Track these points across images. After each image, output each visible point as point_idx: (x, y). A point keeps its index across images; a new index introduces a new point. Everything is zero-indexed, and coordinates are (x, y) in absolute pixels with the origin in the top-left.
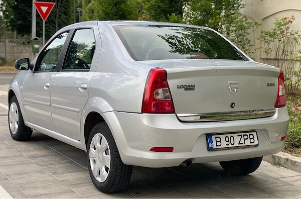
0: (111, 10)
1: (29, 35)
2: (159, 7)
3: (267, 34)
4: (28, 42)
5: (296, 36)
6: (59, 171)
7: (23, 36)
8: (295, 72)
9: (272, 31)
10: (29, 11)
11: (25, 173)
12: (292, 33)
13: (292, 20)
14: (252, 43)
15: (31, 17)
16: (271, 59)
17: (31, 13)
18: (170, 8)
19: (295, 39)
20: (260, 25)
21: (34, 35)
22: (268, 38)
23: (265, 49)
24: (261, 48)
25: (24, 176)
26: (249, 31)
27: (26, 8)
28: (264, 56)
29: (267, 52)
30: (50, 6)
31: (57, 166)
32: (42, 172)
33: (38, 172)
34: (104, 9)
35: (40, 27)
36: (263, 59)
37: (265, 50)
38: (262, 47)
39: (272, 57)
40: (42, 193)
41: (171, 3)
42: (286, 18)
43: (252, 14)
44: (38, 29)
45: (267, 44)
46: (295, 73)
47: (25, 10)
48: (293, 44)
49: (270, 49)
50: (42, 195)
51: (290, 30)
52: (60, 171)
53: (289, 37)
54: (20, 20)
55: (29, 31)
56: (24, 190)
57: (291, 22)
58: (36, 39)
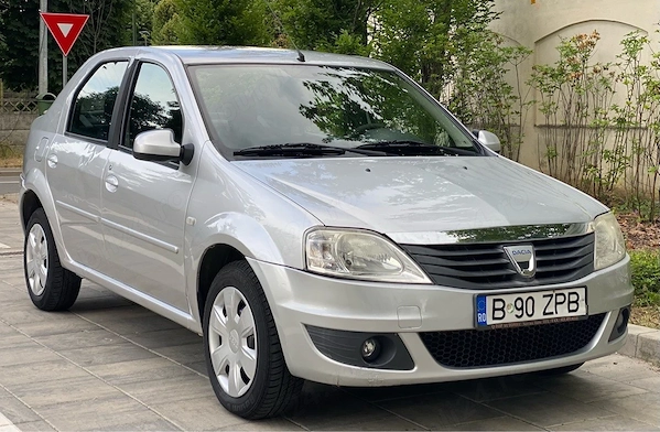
0: (212, 27)
1: (33, 89)
2: (313, 16)
3: (546, 73)
4: (31, 105)
5: (606, 74)
6: (96, 359)
7: (19, 90)
8: (607, 152)
9: (556, 67)
10: (31, 36)
11: (24, 365)
12: (599, 68)
13: (594, 40)
14: (514, 93)
15: (37, 51)
16: (555, 127)
17: (38, 39)
18: (336, 18)
19: (604, 81)
20: (529, 53)
21: (43, 90)
22: (548, 80)
23: (543, 104)
24: (535, 102)
25: (22, 370)
26: (506, 66)
27: (26, 30)
28: (541, 120)
29: (547, 110)
30: (77, 23)
31: (94, 350)
32: (62, 362)
33: (53, 362)
34: (197, 26)
35: (56, 71)
36: (541, 127)
37: (542, 107)
38: (538, 99)
39: (560, 123)
40: (60, 401)
41: (339, 9)
42: (581, 37)
43: (515, 31)
44: (53, 75)
45: (547, 93)
46: (607, 155)
47: (23, 35)
48: (601, 93)
49: (553, 103)
50: (62, 403)
51: (591, 63)
52: (101, 359)
53: (590, 76)
54: (11, 56)
55: (33, 81)
56: (21, 396)
57: (593, 45)
58: (47, 97)
